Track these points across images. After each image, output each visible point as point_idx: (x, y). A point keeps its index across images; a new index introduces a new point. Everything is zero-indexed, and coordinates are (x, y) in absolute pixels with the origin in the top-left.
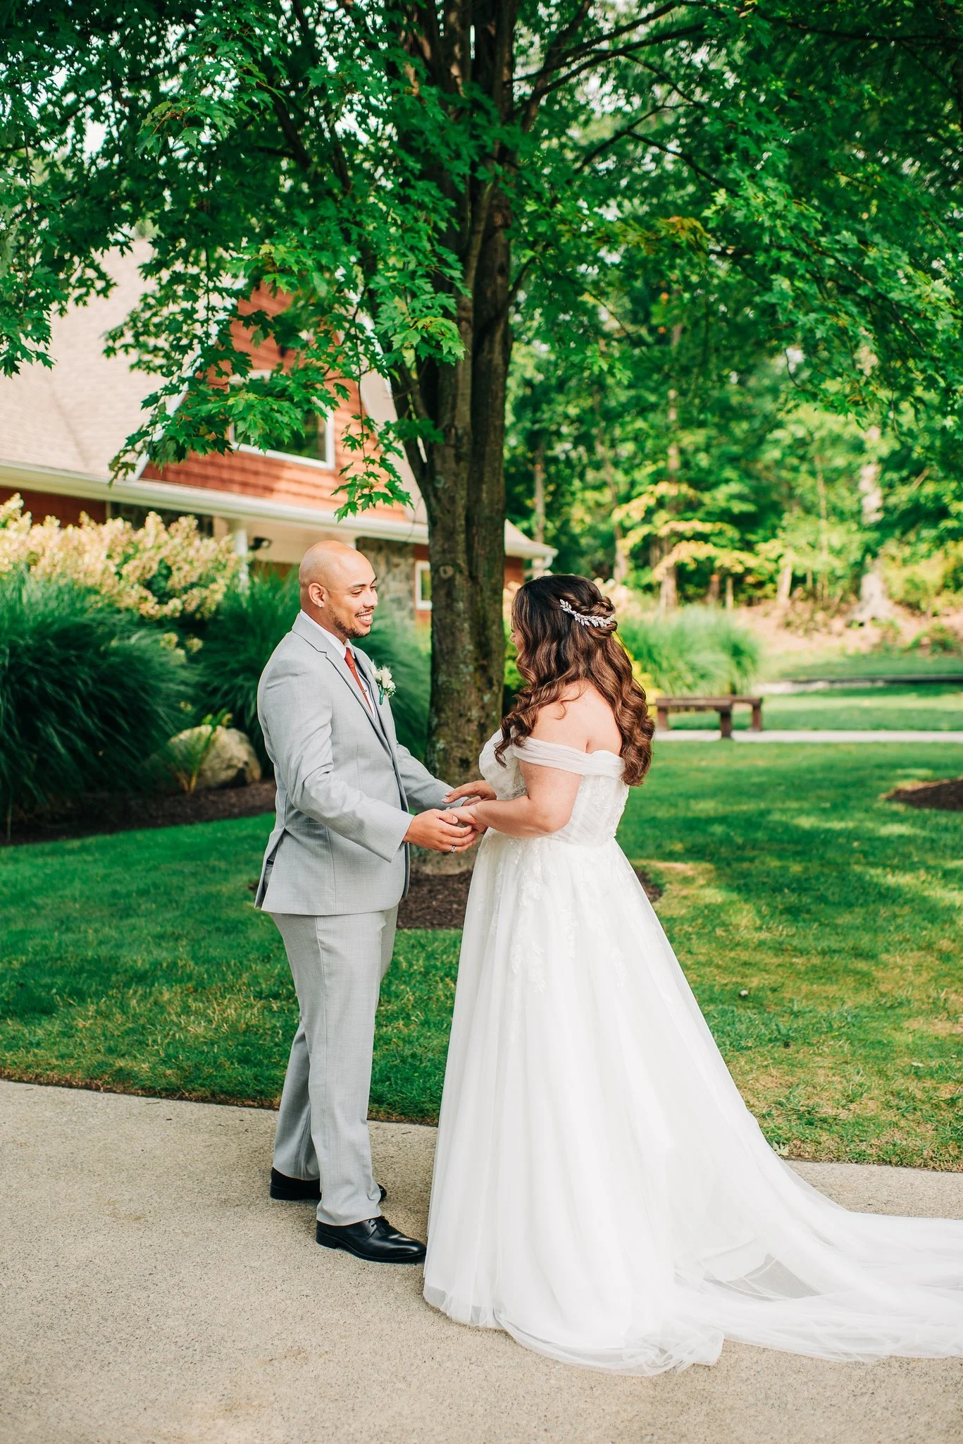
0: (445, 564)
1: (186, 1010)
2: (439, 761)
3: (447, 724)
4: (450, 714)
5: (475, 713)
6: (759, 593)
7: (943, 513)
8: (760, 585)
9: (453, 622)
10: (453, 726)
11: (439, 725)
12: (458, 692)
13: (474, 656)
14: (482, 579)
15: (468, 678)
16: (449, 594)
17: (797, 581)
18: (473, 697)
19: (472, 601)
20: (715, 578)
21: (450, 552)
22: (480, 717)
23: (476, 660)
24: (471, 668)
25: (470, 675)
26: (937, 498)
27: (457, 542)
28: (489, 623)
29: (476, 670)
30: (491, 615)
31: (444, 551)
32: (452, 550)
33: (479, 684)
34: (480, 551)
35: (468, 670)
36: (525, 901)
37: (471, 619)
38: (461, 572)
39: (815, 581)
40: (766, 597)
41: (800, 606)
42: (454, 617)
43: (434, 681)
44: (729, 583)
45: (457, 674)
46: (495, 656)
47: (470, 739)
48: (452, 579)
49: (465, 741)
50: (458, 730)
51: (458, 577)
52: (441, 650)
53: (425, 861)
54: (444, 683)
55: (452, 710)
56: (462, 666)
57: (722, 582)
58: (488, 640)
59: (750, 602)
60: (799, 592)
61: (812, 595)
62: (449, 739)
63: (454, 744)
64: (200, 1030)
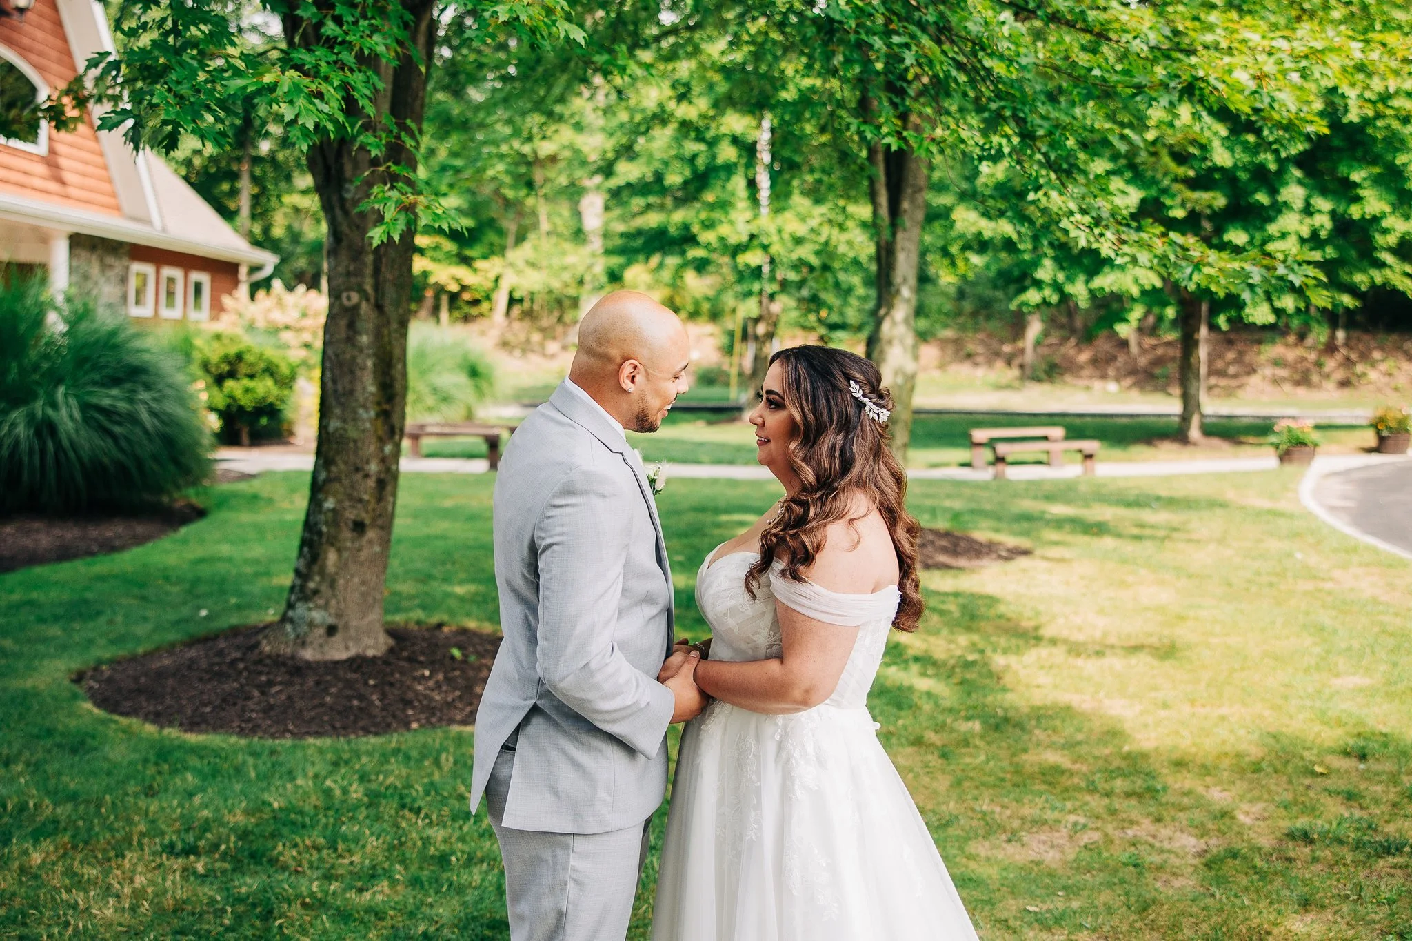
0: (349, 289)
1: (79, 883)
2: (326, 523)
3: (338, 479)
4: (342, 466)
5: (373, 467)
6: (474, 311)
7: (691, 240)
8: (475, 302)
9: (354, 358)
10: (346, 482)
11: (328, 480)
12: (355, 441)
13: (376, 399)
14: (389, 309)
15: (368, 425)
16: (351, 325)
17: (512, 301)
18: (372, 448)
19: (378, 335)
20: (429, 294)
21: (356, 275)
22: (380, 472)
23: (379, 404)
24: (372, 413)
25: (370, 420)
26: (686, 227)
27: (365, 265)
28: (395, 361)
29: (378, 415)
30: (397, 352)
31: (348, 274)
32: (358, 273)
33: (380, 432)
34: (388, 274)
35: (368, 415)
36: (799, 793)
37: (375, 355)
38: (368, 300)
39: (532, 300)
40: (481, 315)
41: (517, 325)
42: (356, 353)
43: (322, 428)
44: (444, 300)
45: (355, 420)
46: (398, 400)
47: (366, 497)
48: (356, 308)
49: (360, 500)
50: (353, 486)
51: (364, 307)
52: (335, 391)
53: (304, 644)
54: (337, 430)
55: (346, 463)
56: (361, 411)
57: (437, 298)
58: (393, 379)
59: (467, 319)
60: (516, 310)
61: (529, 315)
62: (340, 497)
63: (347, 504)
64: (109, 912)
